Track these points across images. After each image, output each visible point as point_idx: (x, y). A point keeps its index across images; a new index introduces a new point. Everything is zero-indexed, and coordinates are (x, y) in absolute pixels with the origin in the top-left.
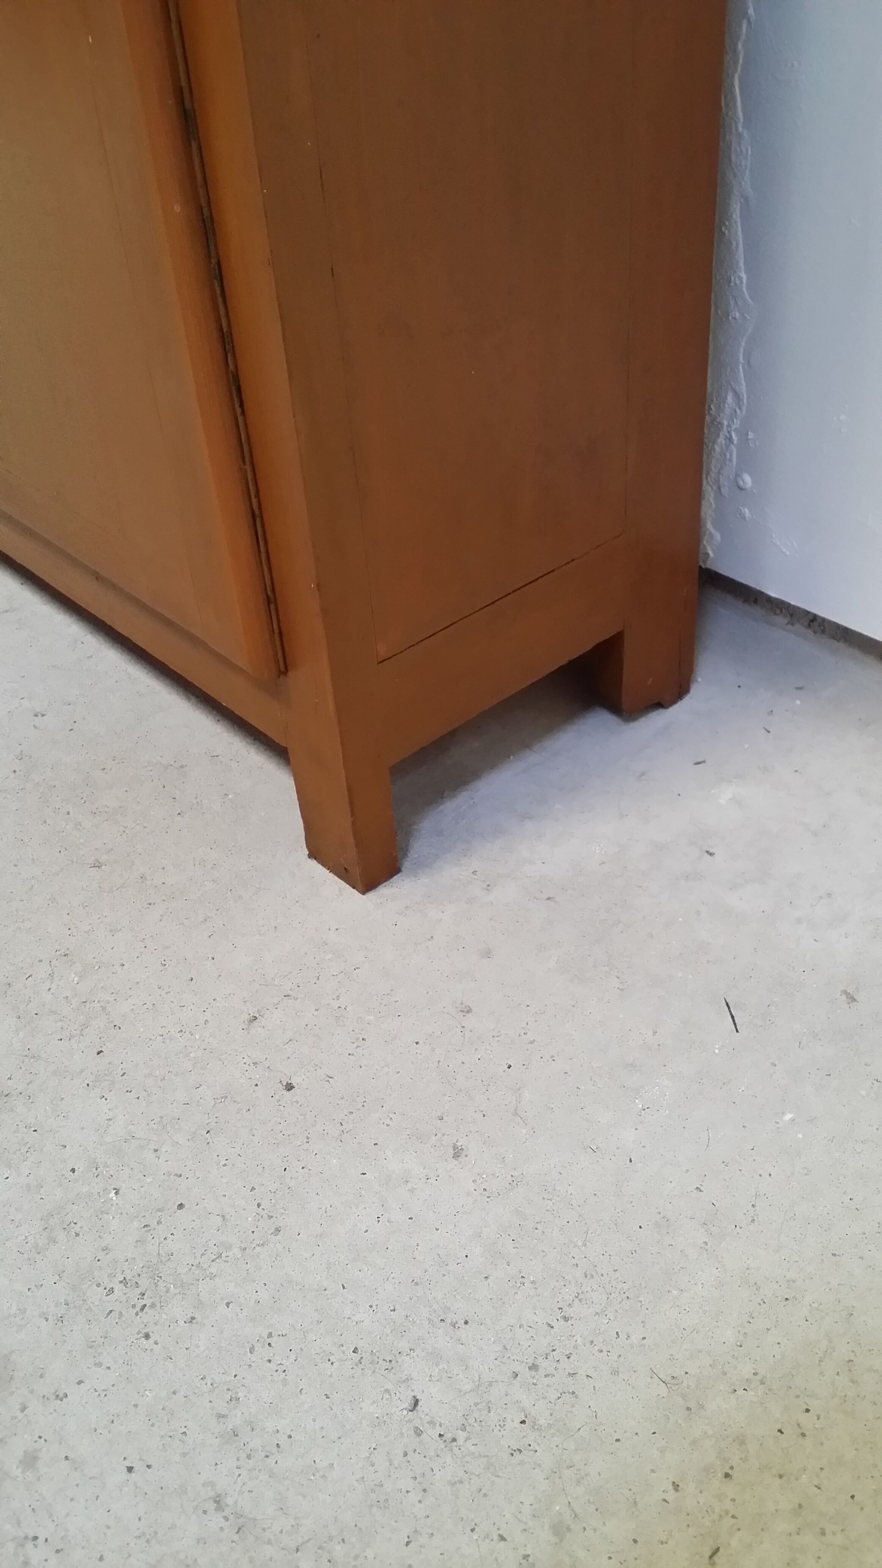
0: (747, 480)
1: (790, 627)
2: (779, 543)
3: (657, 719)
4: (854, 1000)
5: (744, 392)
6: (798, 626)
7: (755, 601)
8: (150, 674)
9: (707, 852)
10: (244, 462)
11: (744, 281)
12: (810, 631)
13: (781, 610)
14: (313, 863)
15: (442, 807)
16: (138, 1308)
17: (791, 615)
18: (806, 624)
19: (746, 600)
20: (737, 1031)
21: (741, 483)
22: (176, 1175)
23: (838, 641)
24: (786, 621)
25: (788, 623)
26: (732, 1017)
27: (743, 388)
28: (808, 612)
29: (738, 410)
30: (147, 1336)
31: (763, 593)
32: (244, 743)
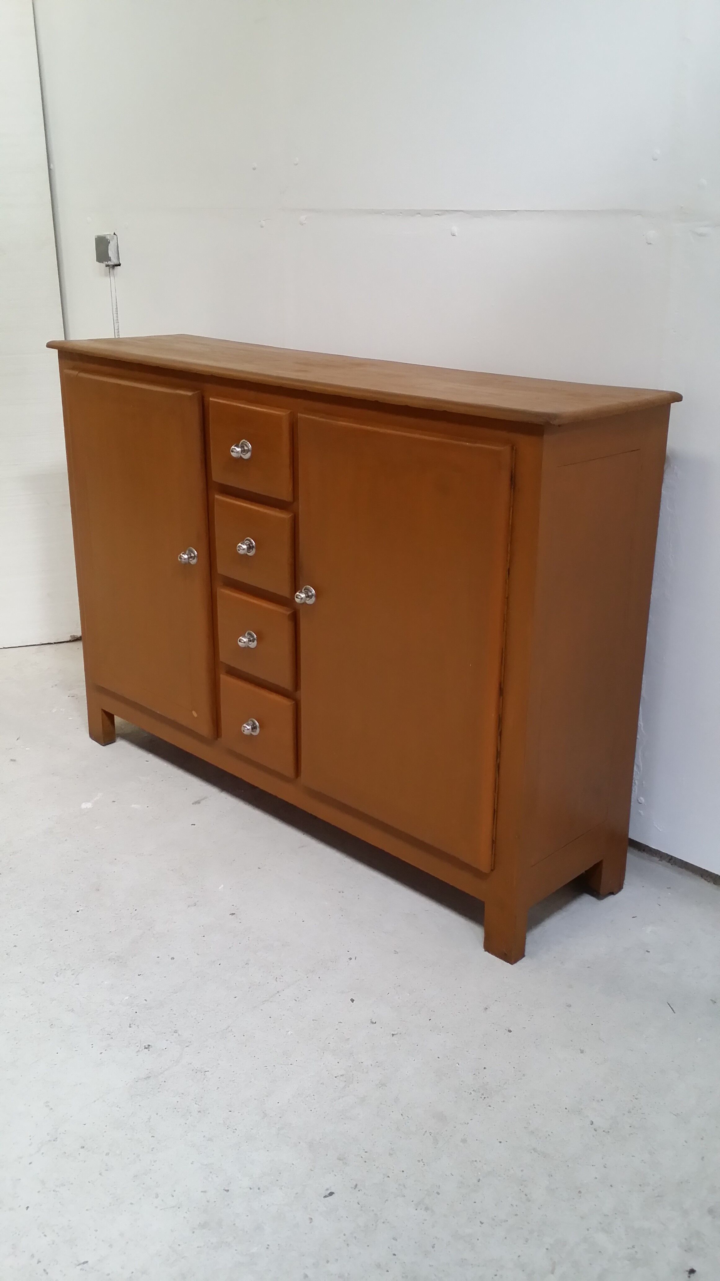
0: (642, 799)
1: (660, 862)
2: (656, 826)
3: (611, 899)
4: (715, 1002)
5: (641, 766)
6: (664, 862)
7: (644, 850)
8: (382, 876)
9: (647, 951)
10: (495, 792)
11: (642, 726)
12: (670, 864)
13: (656, 855)
14: (487, 953)
15: (533, 932)
16: (483, 1098)
17: (661, 857)
18: (668, 860)
19: (639, 850)
20: (675, 1013)
21: (640, 801)
22: (479, 1059)
23: (682, 868)
24: (658, 860)
25: (659, 861)
26: (672, 1008)
27: (641, 765)
28: (669, 855)
29: (638, 773)
30: (490, 1106)
31: (648, 846)
32: (437, 905)
